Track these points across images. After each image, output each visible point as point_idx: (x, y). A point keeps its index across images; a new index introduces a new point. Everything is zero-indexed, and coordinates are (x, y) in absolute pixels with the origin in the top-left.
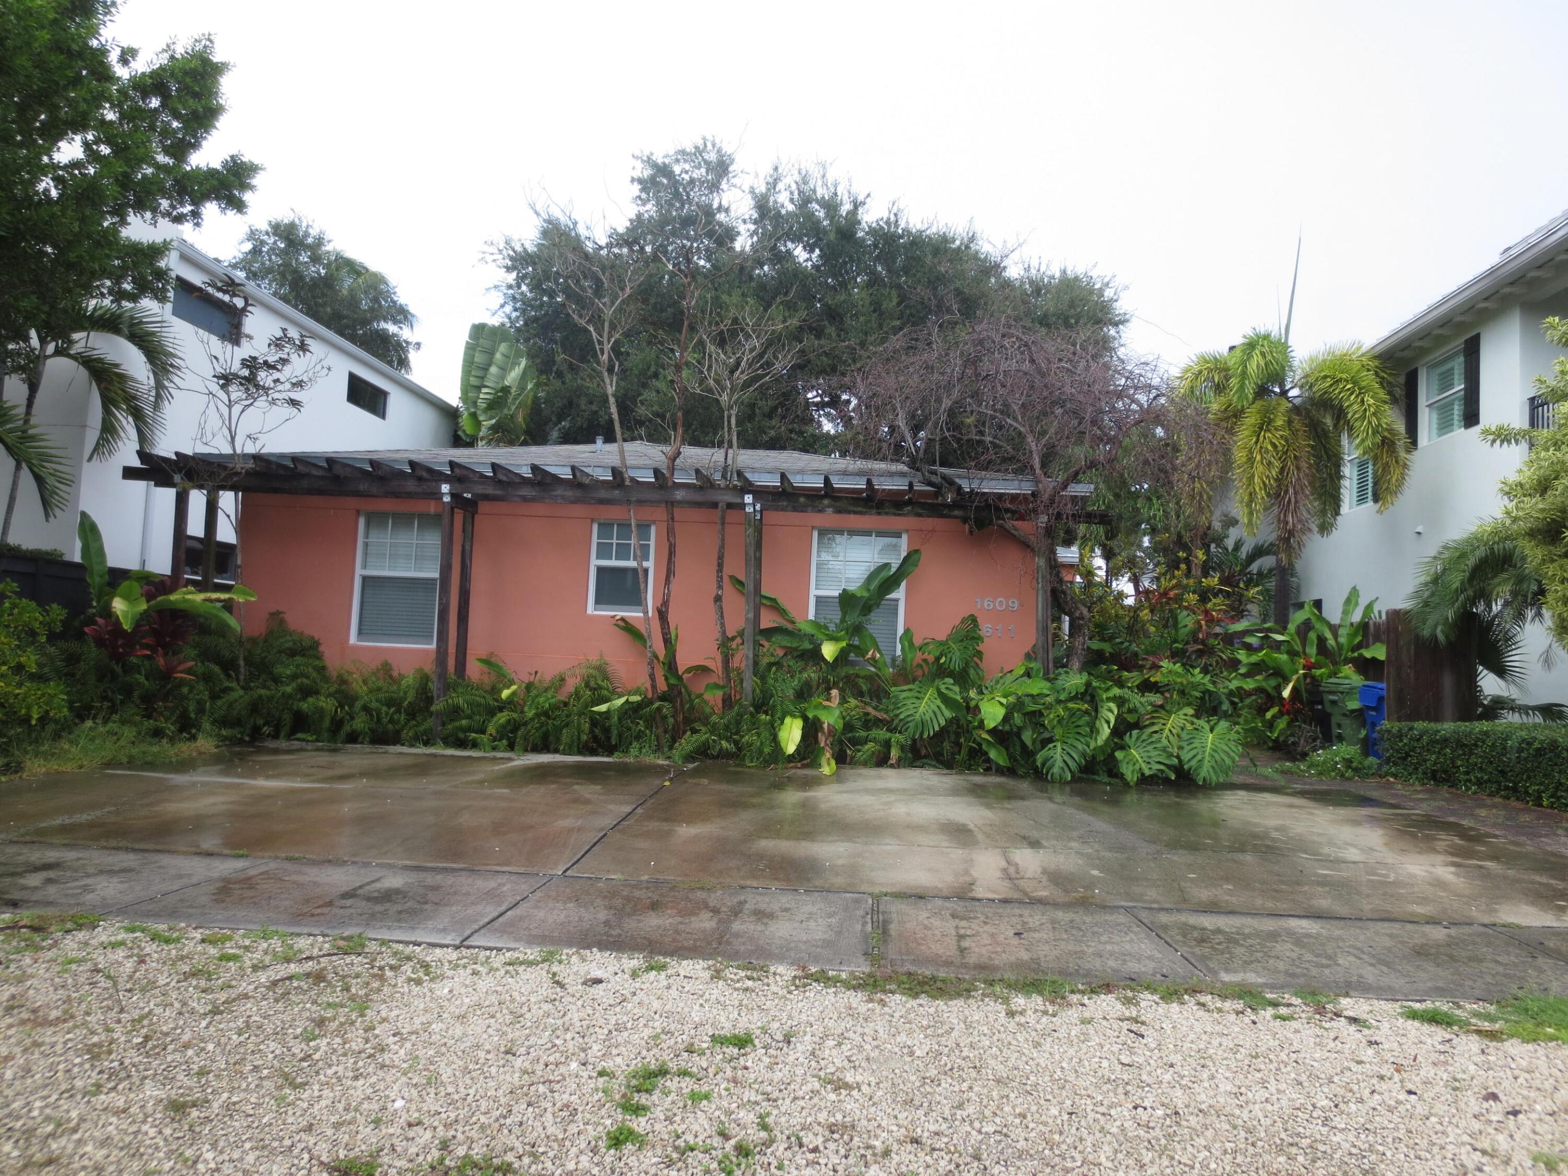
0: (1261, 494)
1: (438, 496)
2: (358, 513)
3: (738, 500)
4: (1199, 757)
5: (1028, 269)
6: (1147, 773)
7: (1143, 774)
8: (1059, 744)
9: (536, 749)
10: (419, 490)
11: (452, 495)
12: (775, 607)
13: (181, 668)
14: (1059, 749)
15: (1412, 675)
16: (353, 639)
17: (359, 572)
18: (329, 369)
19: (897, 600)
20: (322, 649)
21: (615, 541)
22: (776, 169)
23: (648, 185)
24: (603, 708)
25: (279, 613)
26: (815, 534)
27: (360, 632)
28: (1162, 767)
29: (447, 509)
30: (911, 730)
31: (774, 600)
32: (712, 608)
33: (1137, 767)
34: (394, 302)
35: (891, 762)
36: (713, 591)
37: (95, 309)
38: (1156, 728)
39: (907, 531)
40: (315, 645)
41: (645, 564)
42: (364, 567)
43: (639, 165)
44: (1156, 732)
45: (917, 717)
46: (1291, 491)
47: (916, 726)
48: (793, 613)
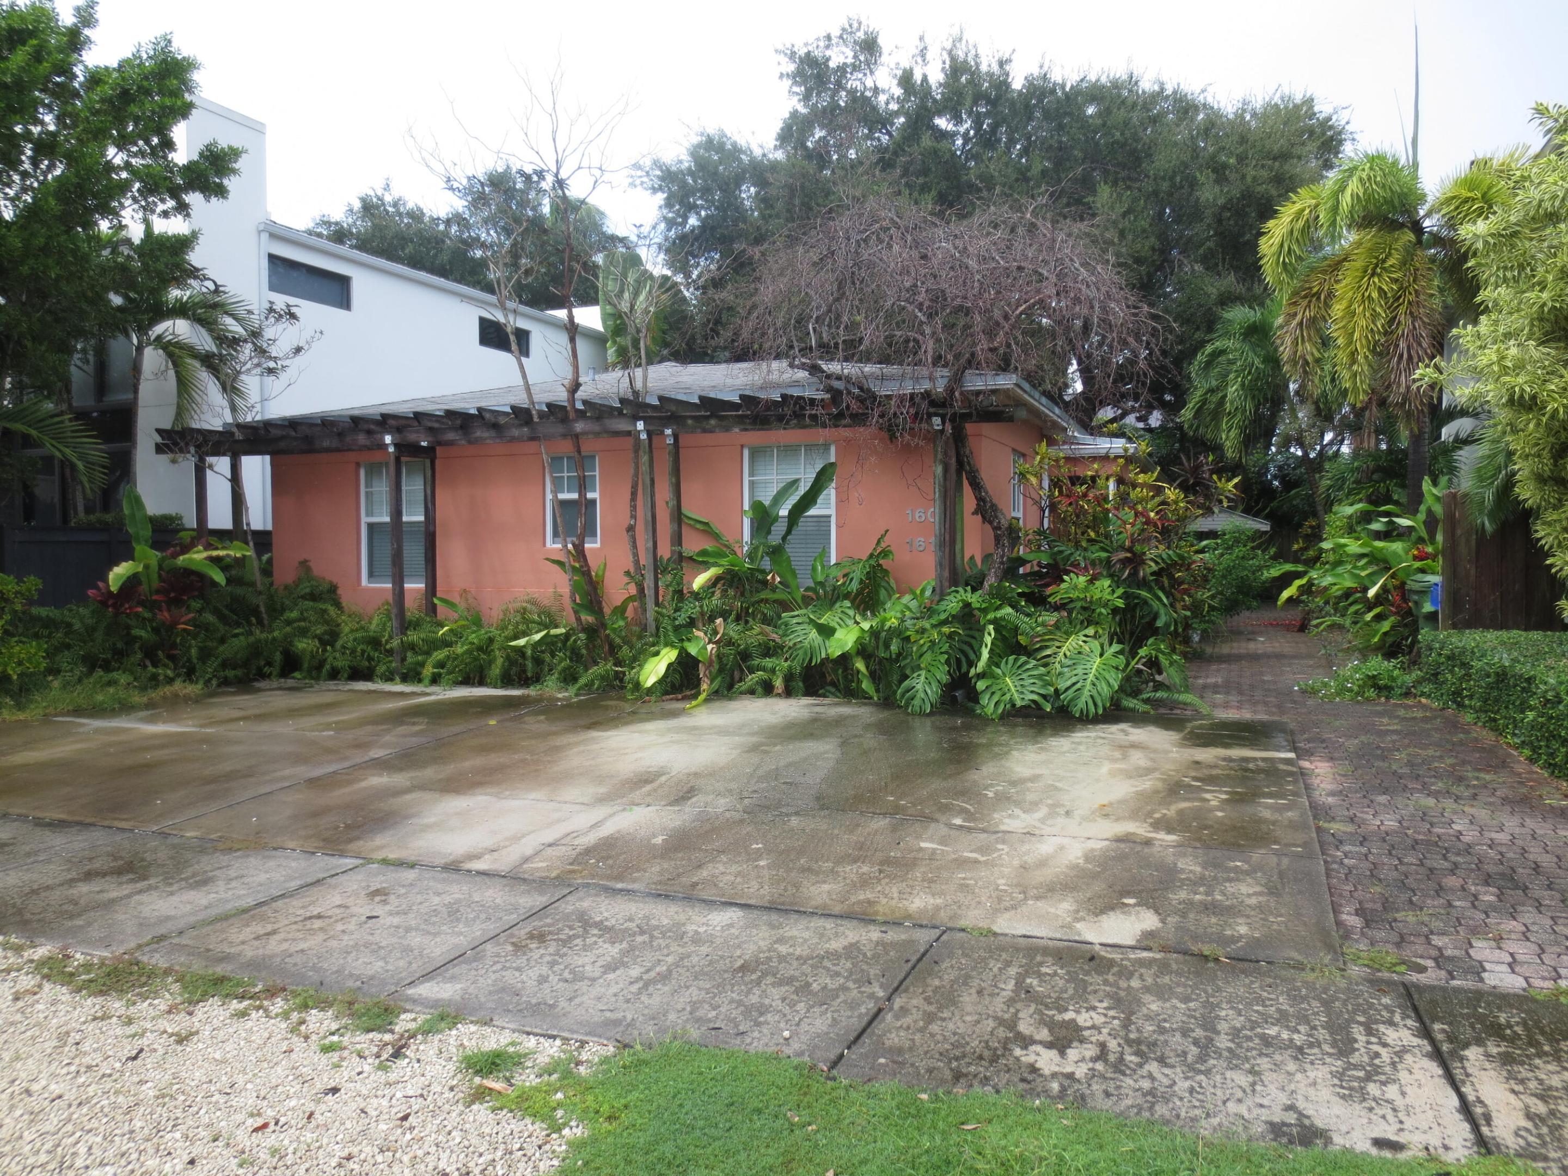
0: (1363, 351)
1: (384, 446)
2: (358, 465)
3: (630, 428)
4: (1078, 686)
6: (1019, 703)
7: (1014, 705)
8: (923, 673)
9: (466, 681)
10: (368, 443)
11: (396, 445)
12: (707, 530)
13: (183, 620)
14: (922, 678)
15: (1473, 572)
16: (364, 581)
17: (365, 520)
18: (321, 333)
19: (829, 516)
20: (340, 592)
21: (565, 474)
24: (522, 642)
25: (306, 561)
26: (746, 453)
27: (371, 575)
28: (1035, 697)
29: (392, 458)
30: (800, 657)
31: (706, 524)
32: (626, 537)
33: (1008, 697)
35: (776, 691)
36: (627, 521)
37: (190, 297)
38: (1048, 652)
39: (835, 442)
40: (333, 589)
41: (590, 495)
42: (369, 514)
43: (784, 60)
44: (1049, 656)
45: (806, 643)
46: (1402, 344)
47: (805, 653)
48: (728, 537)
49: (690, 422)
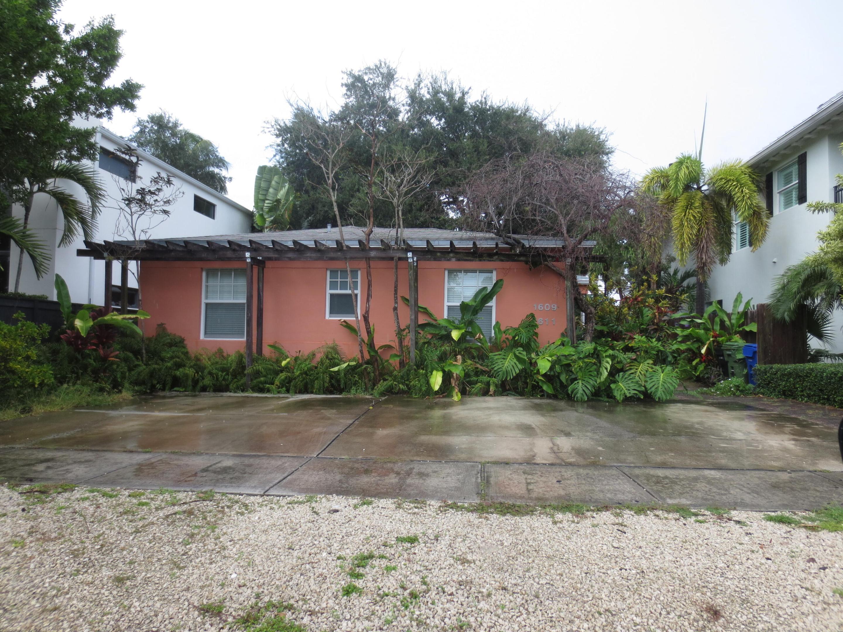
0: (688, 244)
1: (244, 259)
2: (202, 269)
3: (404, 256)
4: (656, 386)
5: (558, 126)
6: (628, 395)
7: (626, 396)
8: (580, 381)
9: (301, 392)
10: (234, 256)
11: (252, 258)
12: (426, 312)
13: (112, 355)
14: (580, 384)
15: (772, 340)
16: (202, 337)
17: (204, 301)
18: (183, 193)
19: (491, 307)
20: (185, 342)
21: (339, 280)
22: (419, 76)
23: (350, 87)
24: (336, 369)
25: (162, 324)
26: (446, 272)
27: (206, 333)
28: (636, 392)
29: (249, 265)
30: (501, 376)
31: (425, 309)
32: (392, 313)
33: (623, 392)
34: (217, 156)
35: (490, 393)
36: (393, 305)
37: (58, 166)
38: (632, 371)
39: (496, 269)
40: (182, 341)
41: (356, 292)
42: (207, 298)
43: (345, 77)
44: (632, 373)
45: (504, 368)
46: (704, 241)
47: (503, 374)
48: (436, 315)
49: (439, 254)
